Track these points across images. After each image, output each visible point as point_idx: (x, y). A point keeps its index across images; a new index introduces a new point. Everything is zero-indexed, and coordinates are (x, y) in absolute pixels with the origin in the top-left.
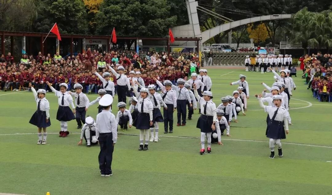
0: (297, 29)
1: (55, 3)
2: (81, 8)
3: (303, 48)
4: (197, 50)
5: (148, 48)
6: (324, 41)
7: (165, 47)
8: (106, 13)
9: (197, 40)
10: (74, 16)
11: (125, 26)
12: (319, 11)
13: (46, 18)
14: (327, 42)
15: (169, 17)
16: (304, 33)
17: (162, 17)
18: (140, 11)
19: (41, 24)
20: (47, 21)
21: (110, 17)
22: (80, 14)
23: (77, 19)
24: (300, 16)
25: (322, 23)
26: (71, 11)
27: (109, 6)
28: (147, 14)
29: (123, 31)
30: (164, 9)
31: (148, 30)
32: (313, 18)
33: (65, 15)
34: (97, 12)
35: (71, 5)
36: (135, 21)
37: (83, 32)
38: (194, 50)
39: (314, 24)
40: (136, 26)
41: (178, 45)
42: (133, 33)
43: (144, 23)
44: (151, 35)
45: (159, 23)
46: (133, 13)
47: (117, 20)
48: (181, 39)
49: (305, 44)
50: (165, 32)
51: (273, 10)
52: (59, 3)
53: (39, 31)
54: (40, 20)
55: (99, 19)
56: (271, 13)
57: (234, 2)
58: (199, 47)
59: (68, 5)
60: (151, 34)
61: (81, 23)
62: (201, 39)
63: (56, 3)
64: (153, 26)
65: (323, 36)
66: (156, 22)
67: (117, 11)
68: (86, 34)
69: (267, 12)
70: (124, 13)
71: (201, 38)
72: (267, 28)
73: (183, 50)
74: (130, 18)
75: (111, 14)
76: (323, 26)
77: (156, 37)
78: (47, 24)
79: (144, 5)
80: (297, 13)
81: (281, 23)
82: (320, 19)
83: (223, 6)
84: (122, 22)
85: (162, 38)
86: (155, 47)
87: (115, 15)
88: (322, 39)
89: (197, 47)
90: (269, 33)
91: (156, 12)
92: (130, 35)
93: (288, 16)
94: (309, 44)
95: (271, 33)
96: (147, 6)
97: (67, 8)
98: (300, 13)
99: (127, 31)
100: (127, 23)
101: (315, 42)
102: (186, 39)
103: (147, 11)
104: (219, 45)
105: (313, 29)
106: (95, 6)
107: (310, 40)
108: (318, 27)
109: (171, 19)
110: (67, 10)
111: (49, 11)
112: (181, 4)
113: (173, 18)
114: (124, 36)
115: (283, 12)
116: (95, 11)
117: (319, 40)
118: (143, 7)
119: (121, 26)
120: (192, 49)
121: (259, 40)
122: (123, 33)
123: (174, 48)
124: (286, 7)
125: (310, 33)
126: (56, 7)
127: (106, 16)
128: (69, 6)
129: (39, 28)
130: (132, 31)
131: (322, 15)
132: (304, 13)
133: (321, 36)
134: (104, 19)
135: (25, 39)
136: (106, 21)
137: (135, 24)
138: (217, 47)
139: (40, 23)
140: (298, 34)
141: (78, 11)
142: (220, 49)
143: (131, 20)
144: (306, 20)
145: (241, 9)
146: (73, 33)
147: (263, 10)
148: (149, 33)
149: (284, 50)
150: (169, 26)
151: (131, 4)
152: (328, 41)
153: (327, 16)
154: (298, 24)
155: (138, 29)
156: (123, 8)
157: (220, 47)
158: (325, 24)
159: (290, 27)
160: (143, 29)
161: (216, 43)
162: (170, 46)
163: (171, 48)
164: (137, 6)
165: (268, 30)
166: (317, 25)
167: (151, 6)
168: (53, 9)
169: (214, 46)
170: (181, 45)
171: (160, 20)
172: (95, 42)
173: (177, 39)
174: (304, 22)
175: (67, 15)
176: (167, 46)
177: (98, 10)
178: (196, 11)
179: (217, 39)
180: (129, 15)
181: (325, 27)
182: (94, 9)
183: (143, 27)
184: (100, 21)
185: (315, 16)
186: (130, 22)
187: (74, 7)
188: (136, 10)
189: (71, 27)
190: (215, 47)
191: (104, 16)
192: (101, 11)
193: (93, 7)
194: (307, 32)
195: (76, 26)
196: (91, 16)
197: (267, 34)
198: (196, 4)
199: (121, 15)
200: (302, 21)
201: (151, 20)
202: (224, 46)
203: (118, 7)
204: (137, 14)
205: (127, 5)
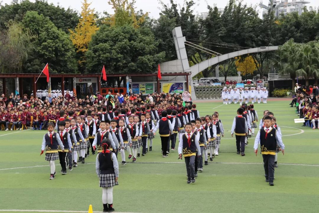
0: (285, 60)
1: (44, 43)
2: (71, 47)
3: (291, 79)
4: (187, 84)
5: (138, 85)
6: (312, 71)
7: (155, 83)
8: (95, 51)
9: (186, 74)
10: (63, 55)
11: (115, 63)
12: (306, 42)
13: (36, 58)
14: (315, 73)
15: (158, 53)
16: (292, 64)
17: (150, 53)
18: (129, 48)
19: (31, 65)
20: (37, 61)
21: (99, 56)
22: (69, 54)
23: (66, 59)
24: (287, 48)
25: (309, 53)
26: (60, 51)
27: (97, 44)
28: (136, 51)
29: (112, 68)
30: (152, 46)
31: (138, 66)
32: (300, 49)
33: (54, 55)
34: (85, 51)
35: (61, 45)
36: (125, 58)
37: (72, 71)
38: (184, 86)
39: (301, 55)
40: (125, 63)
41: (168, 81)
42: (122, 70)
43: (133, 60)
44: (141, 72)
45: (148, 60)
46: (122, 50)
47: (107, 58)
48: (171, 74)
49: (293, 75)
50: (155, 68)
51: (260, 43)
52: (49, 44)
53: (29, 72)
54: (30, 61)
55: (88, 57)
56: (258, 46)
57: (221, 36)
58: (189, 82)
59: (57, 45)
60: (141, 70)
61: (71, 62)
62: (191, 74)
63: (46, 43)
64: (142, 63)
65: (310, 66)
66: (145, 58)
67: (106, 50)
68: (76, 73)
69: (254, 45)
70: (113, 51)
71: (191, 72)
72: (254, 60)
73: (173, 85)
74: (119, 55)
75: (101, 52)
76: (310, 56)
77: (146, 74)
78: (37, 65)
79: (132, 42)
80: (284, 45)
81: (268, 55)
82: (306, 50)
83: (210, 40)
84: (112, 59)
85: (151, 74)
86: (145, 83)
87: (104, 53)
88: (310, 69)
89: (186, 81)
90: (256, 65)
91: (144, 49)
92: (120, 72)
93: (275, 48)
94: (297, 74)
95: (258, 65)
96: (135, 43)
97: (56, 48)
98: (286, 44)
99: (117, 68)
100: (117, 60)
101: (303, 73)
102: (176, 74)
103: (136, 48)
104: (208, 79)
105: (300, 60)
106: (83, 44)
107: (298, 71)
108: (305, 58)
109: (159, 55)
110: (56, 50)
111: (39, 52)
112: (168, 39)
113: (162, 54)
114: (114, 73)
115: (270, 44)
116: (83, 50)
117: (307, 71)
118: (132, 44)
119: (111, 64)
120: (182, 84)
121: (247, 72)
122: (113, 70)
123: (163, 84)
124: (273, 39)
125: (298, 64)
126: (46, 48)
127: (95, 54)
128: (59, 46)
129: (29, 69)
130: (122, 68)
131: (308, 45)
132: (290, 44)
133: (308, 66)
134: (93, 57)
135: (18, 80)
136: (95, 60)
137: (124, 62)
138: (205, 81)
139: (30, 63)
140: (286, 65)
141: (67, 50)
142: (209, 83)
143: (120, 58)
144: (293, 51)
145: (228, 42)
146: (62, 72)
147: (249, 43)
148: (138, 69)
149: (272, 81)
150: (158, 62)
151: (120, 41)
152: (316, 71)
153: (313, 47)
154: (285, 55)
155: (127, 66)
156: (111, 46)
157: (208, 81)
158: (311, 55)
159: (278, 58)
160: (133, 66)
161: (205, 77)
162: (160, 82)
163: (160, 83)
164: (125, 43)
165: (255, 62)
166: (304, 55)
167: (140, 43)
168: (43, 49)
169: (202, 80)
170: (170, 81)
171: (149, 56)
172: (85, 80)
173: (166, 75)
174: (291, 53)
175: (56, 55)
176: (156, 82)
177: (87, 48)
178: (184, 46)
179: (206, 73)
180: (118, 53)
181: (313, 57)
182: (82, 48)
183: (133, 63)
184: (89, 60)
185: (302, 47)
186: (119, 59)
187: (63, 47)
188: (125, 48)
189: (61, 66)
190: (204, 81)
191: (93, 55)
192: (90, 50)
193: (81, 46)
194: (294, 63)
195: (66, 66)
196: (79, 55)
197: (255, 66)
198: (184, 39)
199: (110, 53)
200: (288, 53)
201: (140, 57)
202: (212, 80)
203: (107, 45)
204: (126, 51)
205: (115, 43)
